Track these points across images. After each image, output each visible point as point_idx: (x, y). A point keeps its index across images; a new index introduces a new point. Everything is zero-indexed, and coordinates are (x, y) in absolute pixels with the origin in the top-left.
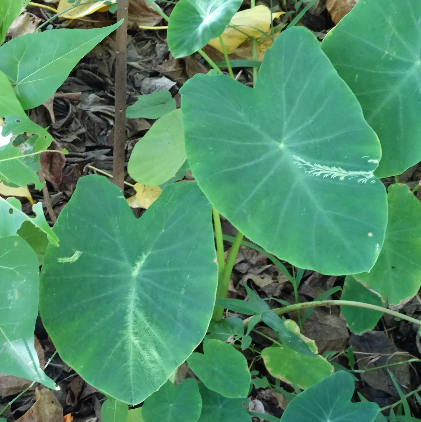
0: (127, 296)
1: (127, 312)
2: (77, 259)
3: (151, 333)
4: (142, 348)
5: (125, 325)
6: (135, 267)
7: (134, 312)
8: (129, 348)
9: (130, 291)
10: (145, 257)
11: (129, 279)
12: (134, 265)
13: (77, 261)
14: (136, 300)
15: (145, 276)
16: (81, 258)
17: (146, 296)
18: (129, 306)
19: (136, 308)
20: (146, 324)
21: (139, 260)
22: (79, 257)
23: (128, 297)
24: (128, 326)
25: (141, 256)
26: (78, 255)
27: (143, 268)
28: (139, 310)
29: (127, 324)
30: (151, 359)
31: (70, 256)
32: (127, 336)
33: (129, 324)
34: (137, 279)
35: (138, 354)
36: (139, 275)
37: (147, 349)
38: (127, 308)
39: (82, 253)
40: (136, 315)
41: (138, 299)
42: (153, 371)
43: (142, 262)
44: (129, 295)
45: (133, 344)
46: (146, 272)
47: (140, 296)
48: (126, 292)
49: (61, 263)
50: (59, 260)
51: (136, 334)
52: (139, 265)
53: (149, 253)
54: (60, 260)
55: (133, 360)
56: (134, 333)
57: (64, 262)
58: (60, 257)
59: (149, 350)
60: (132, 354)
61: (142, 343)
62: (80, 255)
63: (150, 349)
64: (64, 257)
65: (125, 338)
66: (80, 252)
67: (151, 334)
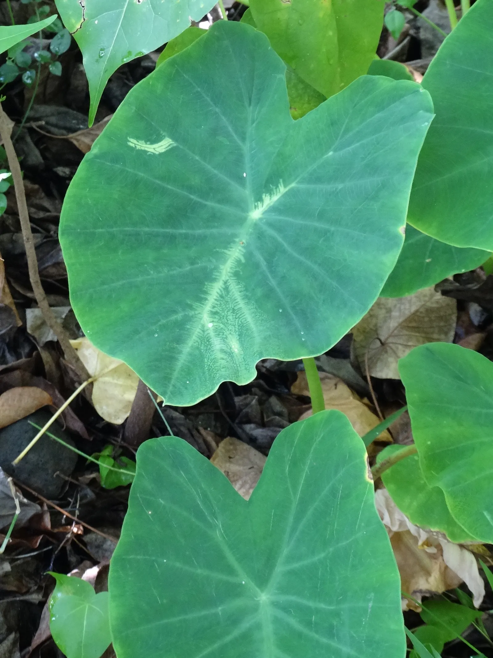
0: (226, 248)
1: (214, 277)
2: (163, 151)
3: (241, 315)
4: (216, 334)
5: (203, 296)
6: (259, 203)
7: (225, 283)
8: (194, 329)
9: (234, 242)
10: (282, 189)
11: (242, 221)
12: (259, 199)
13: (161, 154)
14: (239, 262)
15: (270, 225)
16: (170, 152)
17: (259, 257)
18: (222, 267)
19: (231, 276)
20: (239, 303)
21: (270, 192)
22: (168, 148)
23: (226, 251)
24: (206, 299)
25: (277, 187)
26: (167, 145)
27: (273, 209)
28: (236, 281)
29: (205, 296)
30: (225, 348)
31: (153, 142)
32: (197, 312)
33: (209, 297)
34: (256, 225)
35: (206, 340)
36: (261, 219)
37: (224, 336)
38: (216, 268)
39: (175, 145)
40: (226, 289)
41: (243, 261)
42: (219, 363)
43: (276, 198)
44: (231, 248)
45: (203, 326)
46: (275, 217)
47: (249, 255)
48: (228, 242)
49: (132, 149)
50: (130, 141)
51: (214, 314)
52: (269, 201)
53: (293, 185)
54: (133, 142)
55: (192, 346)
56: (211, 312)
57: (138, 147)
58: (133, 138)
59: (226, 338)
60: (194, 337)
61: (220, 326)
62: (170, 147)
63: (230, 337)
64: (142, 139)
65: (192, 313)
66: (172, 143)
67: (240, 317)
